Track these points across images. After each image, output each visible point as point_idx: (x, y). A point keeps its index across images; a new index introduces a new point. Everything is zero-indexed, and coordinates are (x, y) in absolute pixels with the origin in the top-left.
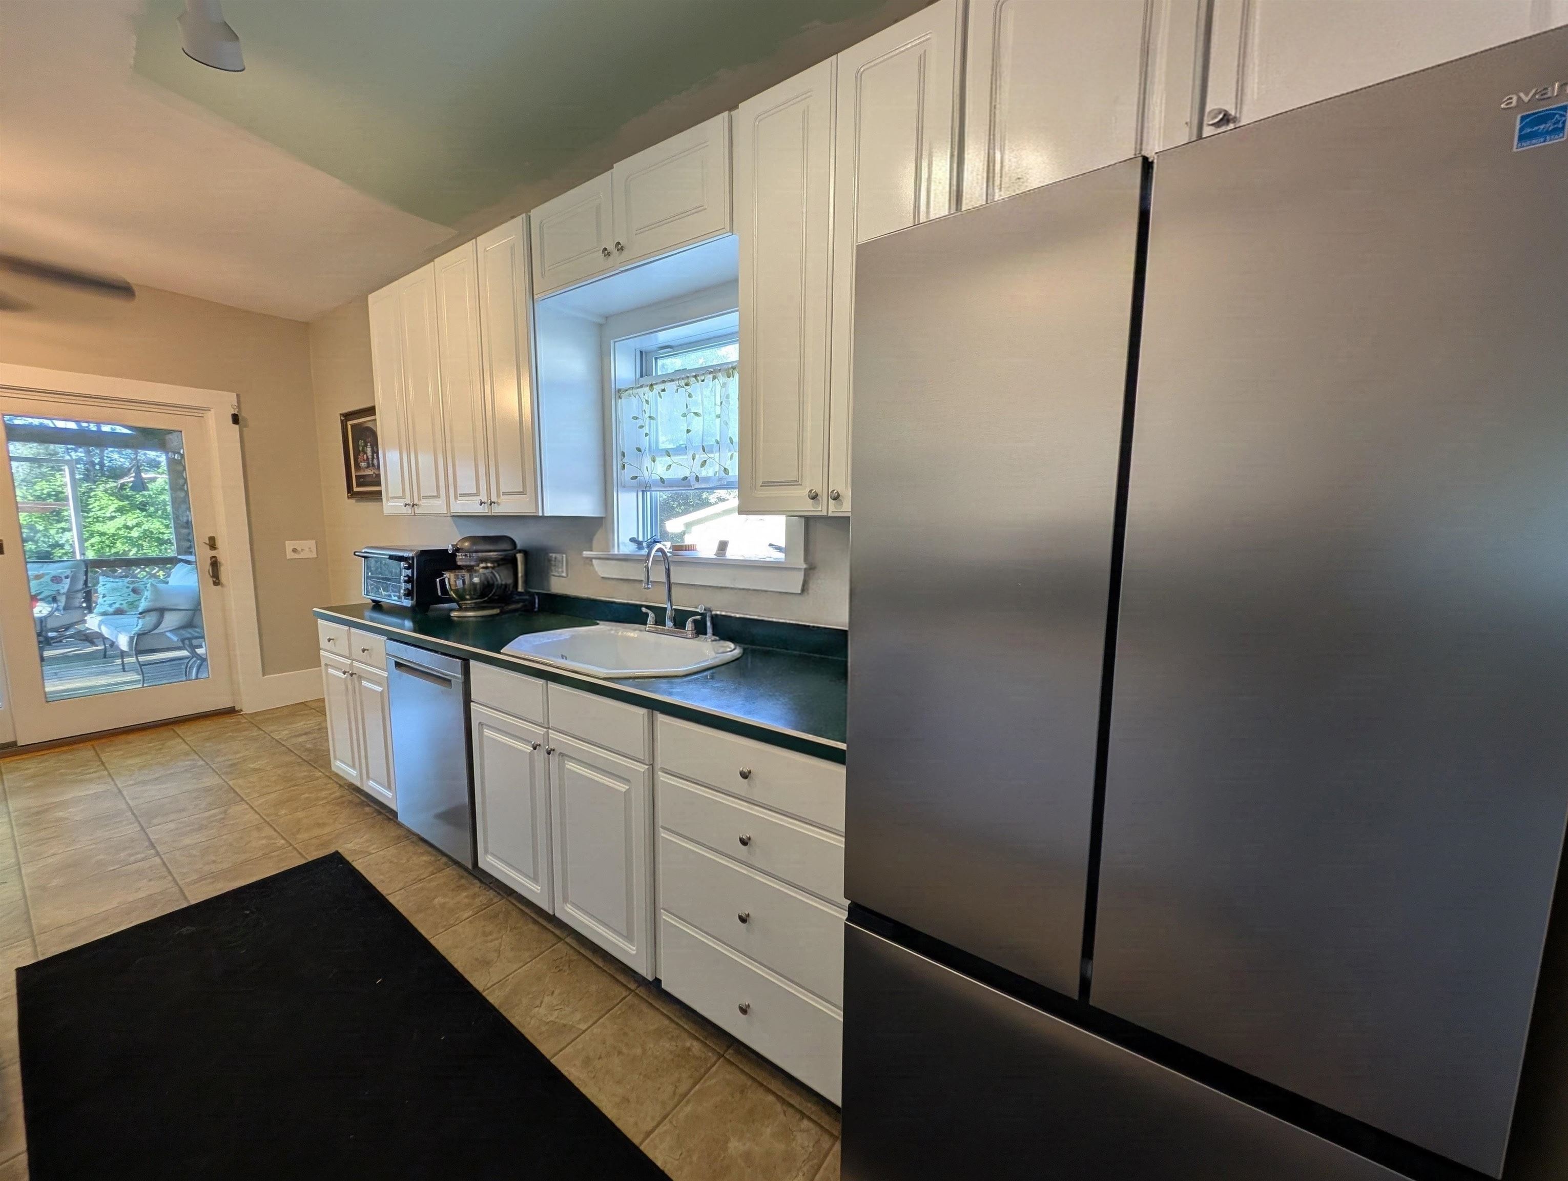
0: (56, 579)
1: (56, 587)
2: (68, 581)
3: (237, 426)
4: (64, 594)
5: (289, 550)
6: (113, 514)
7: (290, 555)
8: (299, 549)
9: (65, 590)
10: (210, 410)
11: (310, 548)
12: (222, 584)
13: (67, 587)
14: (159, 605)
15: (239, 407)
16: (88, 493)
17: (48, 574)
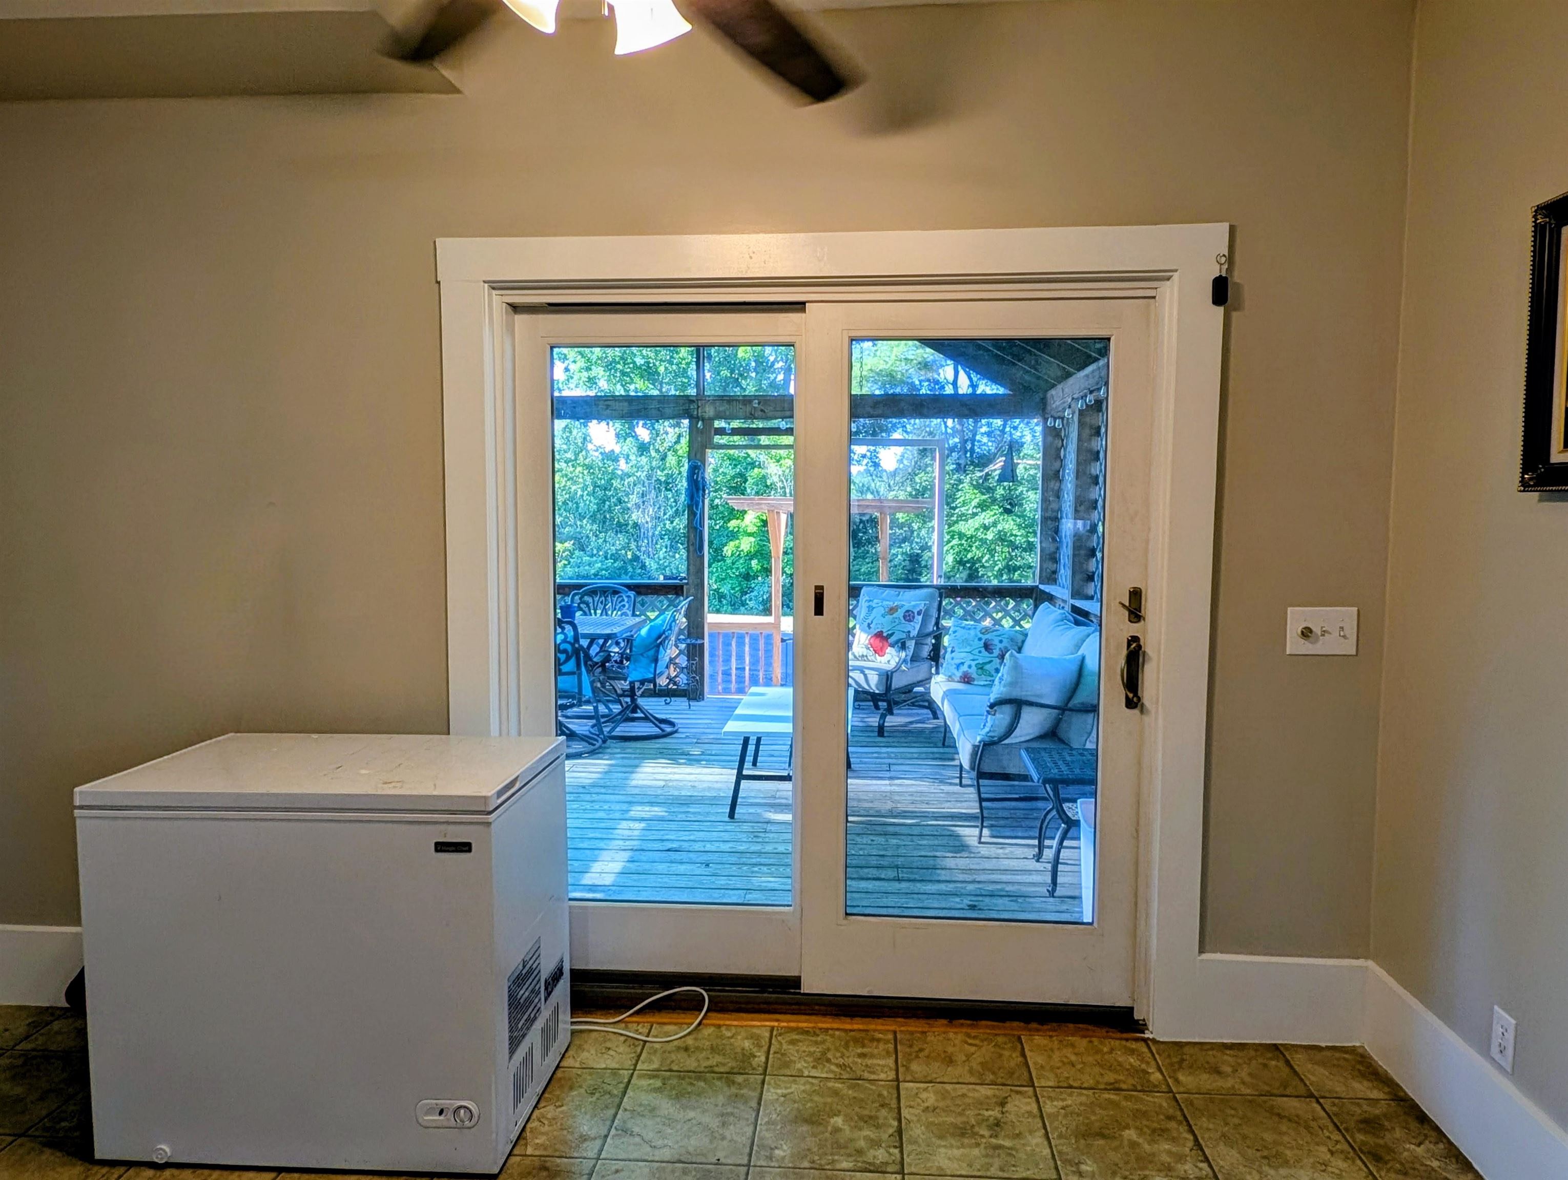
0: (909, 616)
1: (908, 627)
2: (920, 618)
3: (1221, 310)
4: (913, 638)
5: (1293, 628)
6: (975, 510)
7: (1294, 645)
8: (1317, 630)
9: (914, 633)
10: (1168, 279)
11: (1342, 628)
12: (1143, 705)
13: (918, 627)
14: (1016, 693)
15: (1231, 259)
16: (956, 487)
17: (902, 606)
